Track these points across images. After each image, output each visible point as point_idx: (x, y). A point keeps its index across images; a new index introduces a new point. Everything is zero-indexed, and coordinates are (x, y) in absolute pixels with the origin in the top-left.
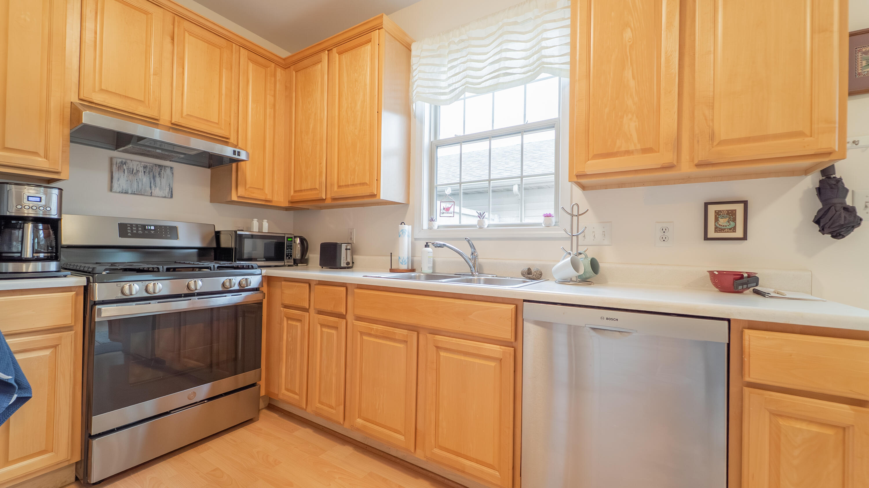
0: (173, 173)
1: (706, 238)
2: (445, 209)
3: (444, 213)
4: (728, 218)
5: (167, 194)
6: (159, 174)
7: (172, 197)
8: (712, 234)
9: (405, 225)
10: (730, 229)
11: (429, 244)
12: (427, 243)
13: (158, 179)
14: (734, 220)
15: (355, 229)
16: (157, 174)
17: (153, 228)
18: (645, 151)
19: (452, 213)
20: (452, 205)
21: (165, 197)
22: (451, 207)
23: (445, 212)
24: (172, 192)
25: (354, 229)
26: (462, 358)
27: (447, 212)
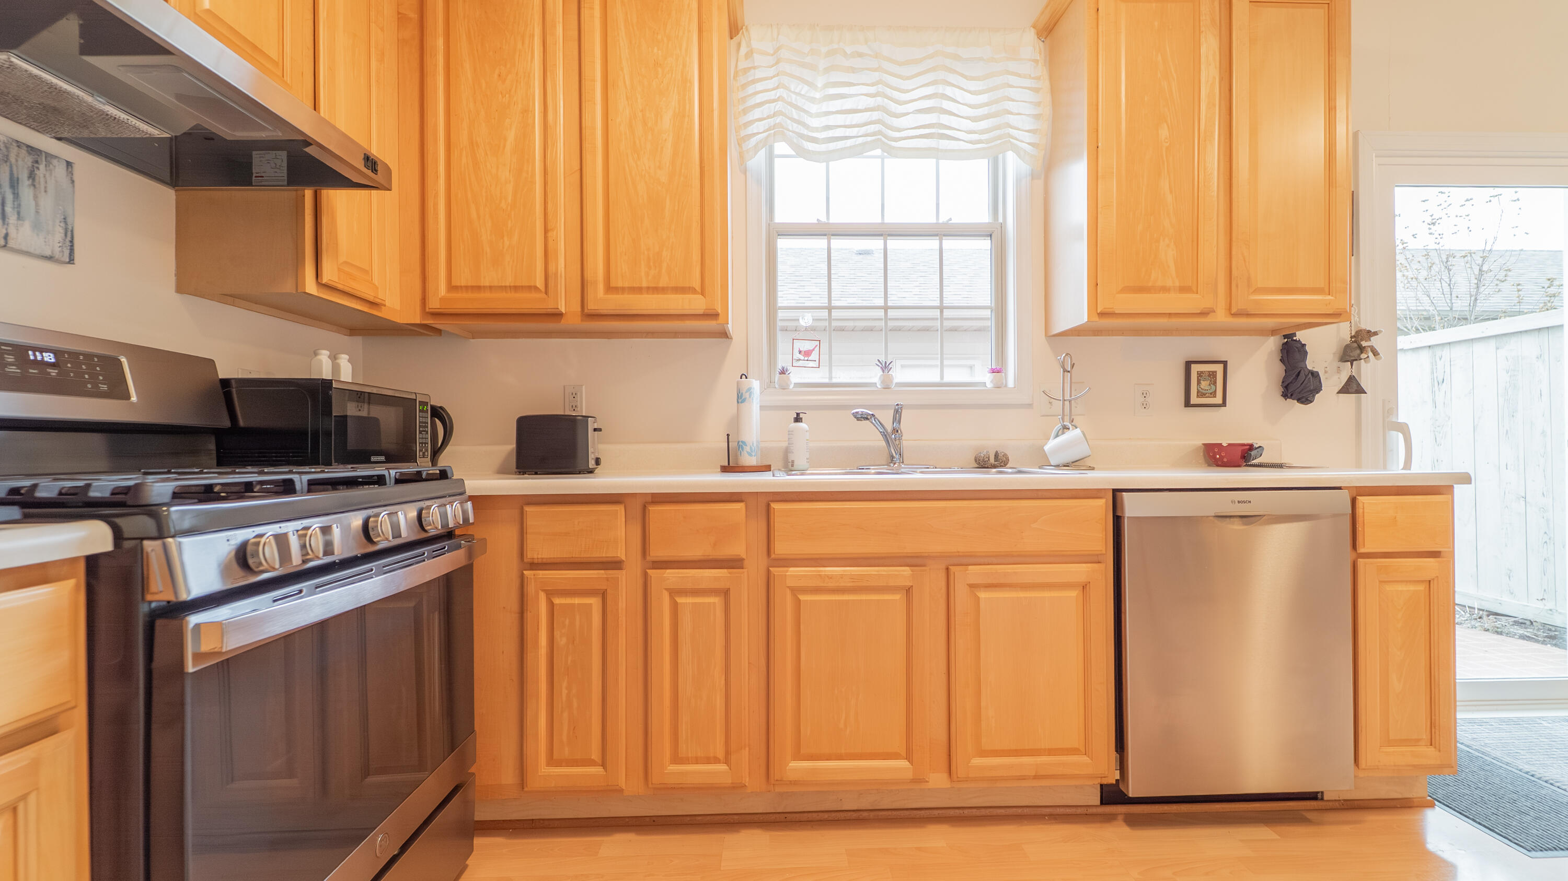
0: (73, 182)
1: (1188, 404)
2: (803, 353)
3: (800, 360)
4: (1209, 381)
5: (57, 250)
6: (32, 176)
7: (71, 261)
8: (1194, 400)
9: (746, 378)
10: (1211, 394)
11: (801, 417)
12: (798, 414)
13: (26, 192)
14: (1215, 383)
15: (584, 387)
16: (24, 176)
17: (49, 357)
18: (1183, 289)
19: (815, 361)
20: (816, 346)
21: (50, 258)
22: (813, 350)
23: (802, 358)
24: (72, 241)
25: (582, 386)
26: (1022, 594)
27: (806, 359)
